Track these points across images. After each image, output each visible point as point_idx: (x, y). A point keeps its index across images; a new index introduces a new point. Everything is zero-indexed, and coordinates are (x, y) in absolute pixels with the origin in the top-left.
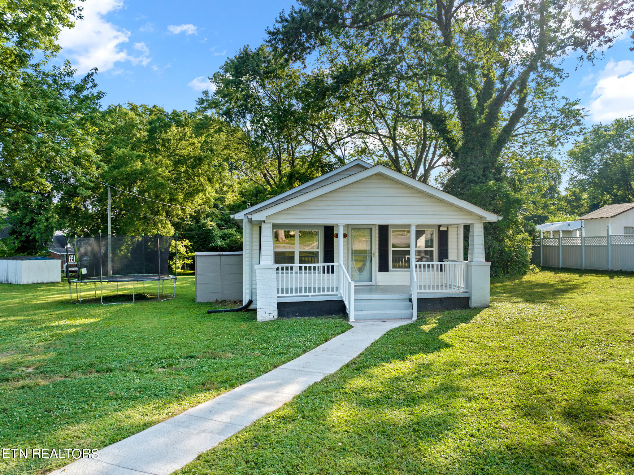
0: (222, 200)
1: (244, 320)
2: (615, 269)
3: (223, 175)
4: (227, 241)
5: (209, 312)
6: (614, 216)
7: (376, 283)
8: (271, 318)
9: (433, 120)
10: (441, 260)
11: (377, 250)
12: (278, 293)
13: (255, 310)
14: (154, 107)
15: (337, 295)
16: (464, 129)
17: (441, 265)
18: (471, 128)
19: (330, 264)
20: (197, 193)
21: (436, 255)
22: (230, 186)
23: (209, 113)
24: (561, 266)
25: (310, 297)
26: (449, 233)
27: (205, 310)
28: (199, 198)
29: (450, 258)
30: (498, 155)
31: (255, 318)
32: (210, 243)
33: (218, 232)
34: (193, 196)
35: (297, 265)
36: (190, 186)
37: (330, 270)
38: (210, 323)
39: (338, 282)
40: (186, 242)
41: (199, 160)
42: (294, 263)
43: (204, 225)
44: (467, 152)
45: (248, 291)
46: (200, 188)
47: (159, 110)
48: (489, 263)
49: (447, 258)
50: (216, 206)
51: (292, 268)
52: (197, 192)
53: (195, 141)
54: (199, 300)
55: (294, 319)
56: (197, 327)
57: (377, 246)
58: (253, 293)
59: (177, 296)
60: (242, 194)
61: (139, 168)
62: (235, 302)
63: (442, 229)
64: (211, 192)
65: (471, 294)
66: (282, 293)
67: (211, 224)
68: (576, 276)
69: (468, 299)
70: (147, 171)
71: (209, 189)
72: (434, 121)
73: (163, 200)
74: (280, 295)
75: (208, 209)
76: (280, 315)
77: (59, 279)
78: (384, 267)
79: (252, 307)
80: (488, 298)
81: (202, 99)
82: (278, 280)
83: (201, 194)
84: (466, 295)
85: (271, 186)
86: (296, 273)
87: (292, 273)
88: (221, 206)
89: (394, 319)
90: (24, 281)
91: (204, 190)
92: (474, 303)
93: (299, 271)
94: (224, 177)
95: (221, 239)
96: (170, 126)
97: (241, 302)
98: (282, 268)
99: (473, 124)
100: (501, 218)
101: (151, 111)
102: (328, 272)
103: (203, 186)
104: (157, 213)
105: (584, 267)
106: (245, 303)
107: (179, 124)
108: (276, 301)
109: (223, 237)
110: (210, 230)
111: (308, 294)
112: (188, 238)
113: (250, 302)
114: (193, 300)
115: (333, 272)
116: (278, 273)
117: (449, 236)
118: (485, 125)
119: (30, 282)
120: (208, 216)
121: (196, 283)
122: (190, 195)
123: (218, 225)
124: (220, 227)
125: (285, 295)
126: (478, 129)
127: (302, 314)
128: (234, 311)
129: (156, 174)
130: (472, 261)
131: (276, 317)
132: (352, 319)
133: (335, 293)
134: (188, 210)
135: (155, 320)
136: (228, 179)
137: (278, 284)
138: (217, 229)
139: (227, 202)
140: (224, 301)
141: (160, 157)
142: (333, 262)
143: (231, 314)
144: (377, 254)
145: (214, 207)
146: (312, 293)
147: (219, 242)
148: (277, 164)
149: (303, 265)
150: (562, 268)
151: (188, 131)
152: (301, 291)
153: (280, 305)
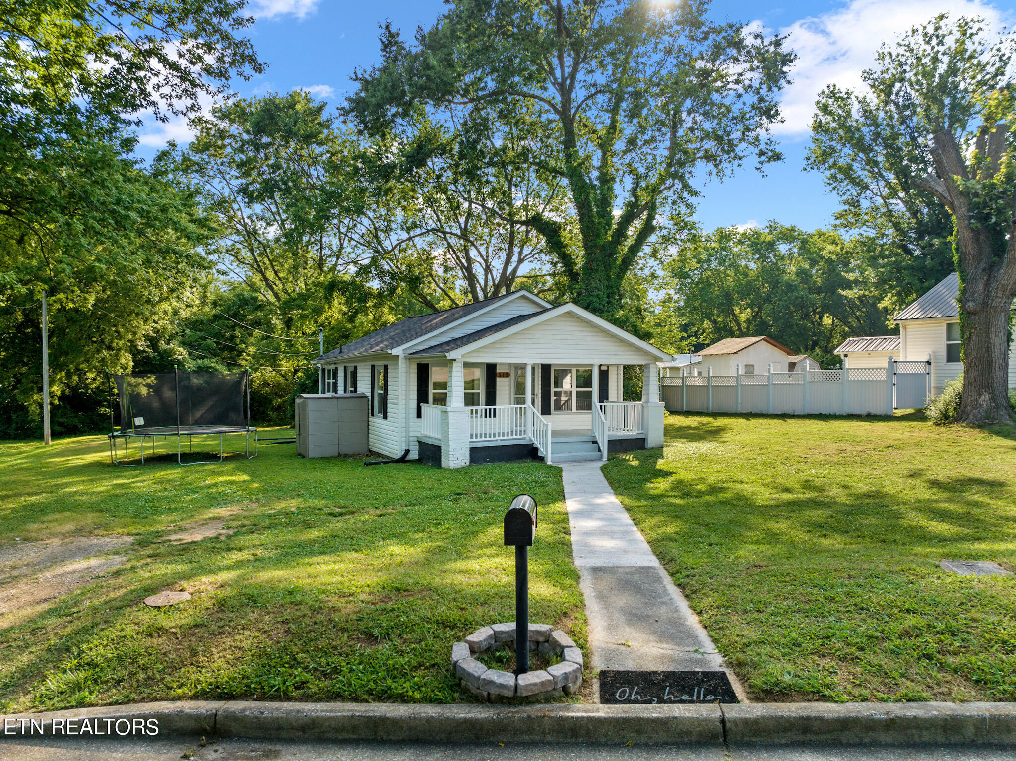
2: (745, 412)
5: (368, 465)
6: (736, 353)
8: (463, 465)
9: (545, 229)
10: (601, 401)
11: (540, 391)
12: (472, 437)
15: (524, 438)
16: (586, 246)
17: (603, 407)
18: (595, 245)
24: (684, 409)
26: (610, 372)
29: (610, 399)
30: (622, 278)
33: (192, 365)
35: (490, 407)
37: (492, 414)
39: (526, 425)
43: (169, 353)
44: (590, 274)
45: (404, 439)
48: (663, 404)
49: (607, 399)
54: (313, 454)
57: (540, 387)
58: (410, 441)
63: (602, 368)
65: (647, 434)
67: (179, 351)
68: (711, 419)
69: (644, 440)
72: (547, 231)
74: (474, 439)
75: (170, 328)
76: (470, 462)
78: (546, 411)
79: (409, 458)
80: (662, 438)
82: (472, 425)
84: (641, 436)
87: (486, 416)
89: (585, 461)
92: (651, 443)
98: (472, 411)
99: (598, 240)
102: (490, 416)
105: (711, 410)
106: (400, 454)
108: (469, 447)
110: (178, 360)
111: (497, 438)
113: (408, 452)
115: (494, 416)
116: (472, 417)
117: (610, 376)
118: (611, 243)
126: (603, 249)
127: (493, 460)
130: (647, 402)
131: (468, 464)
132: (549, 462)
133: (523, 436)
137: (472, 429)
138: (189, 359)
142: (495, 404)
144: (540, 395)
146: (501, 438)
150: (686, 411)
152: (490, 436)
153: (473, 451)
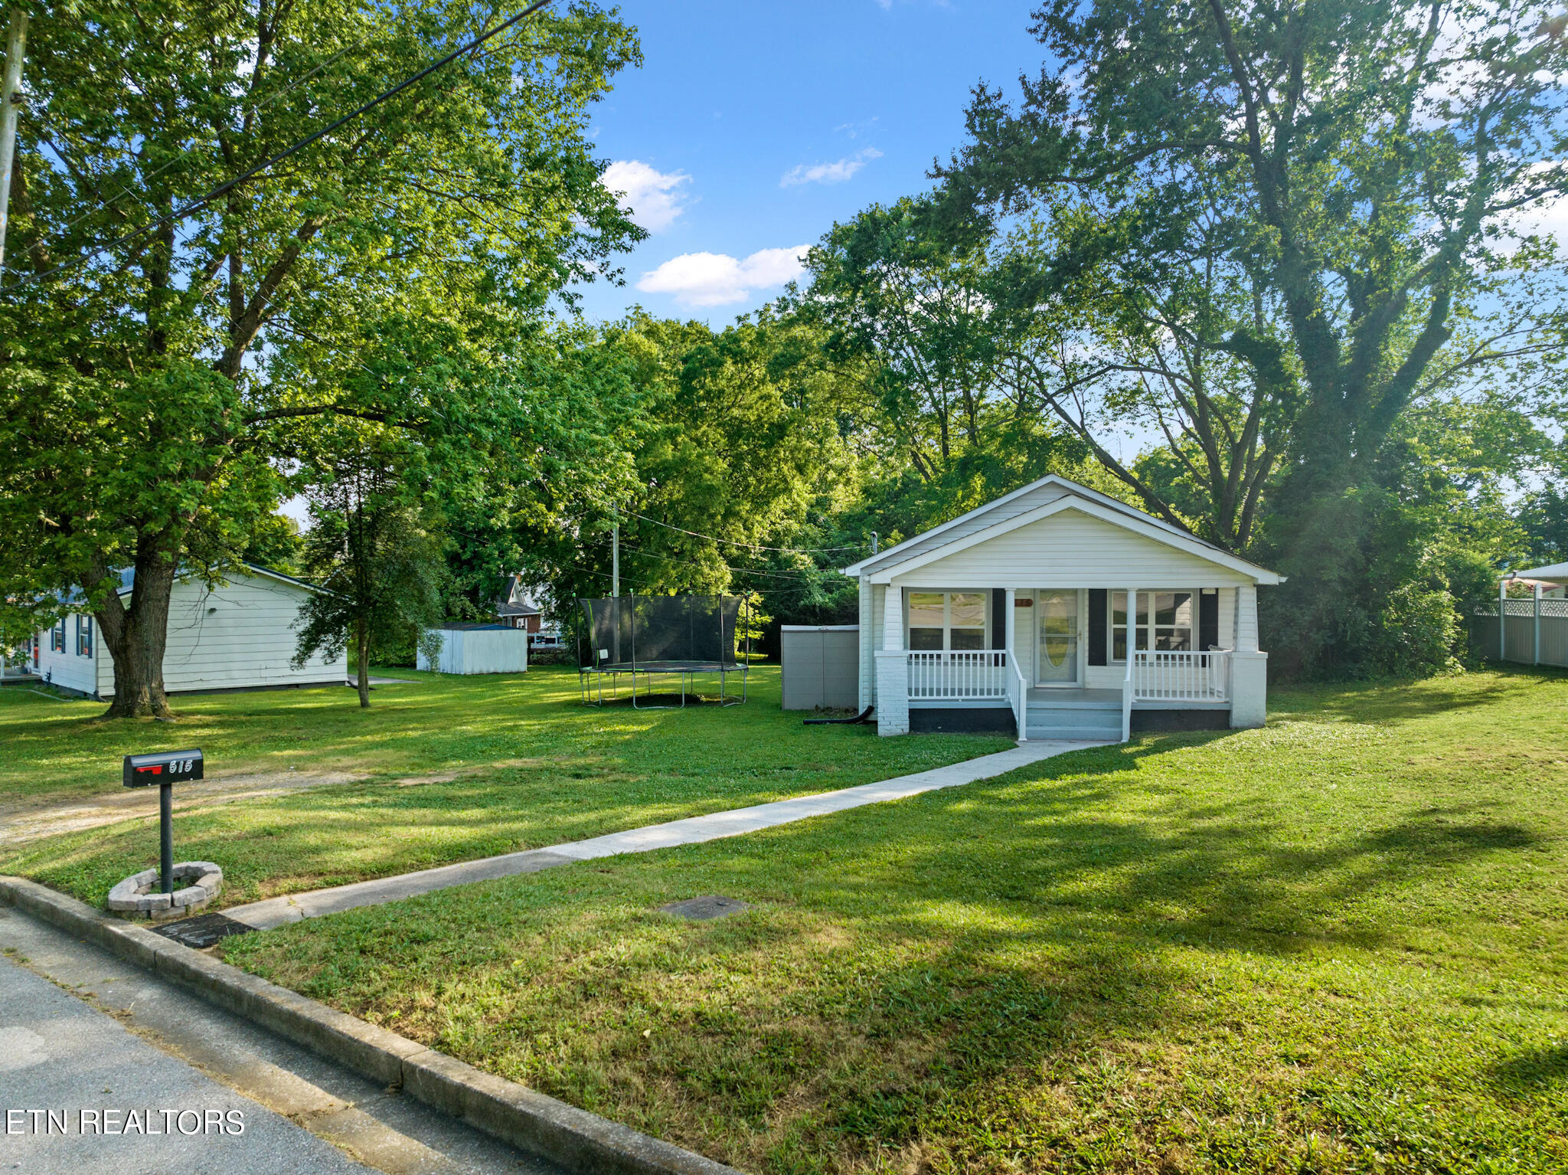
0: (822, 503)
1: (858, 734)
3: (827, 446)
4: (835, 595)
5: (806, 723)
7: (1084, 683)
8: (899, 732)
10: (1203, 647)
11: (1087, 628)
12: (910, 694)
13: (876, 722)
14: (691, 324)
15: (1005, 700)
17: (1204, 657)
19: (1000, 652)
20: (776, 495)
21: (1195, 638)
22: (842, 471)
23: (798, 331)
25: (960, 702)
26: (1220, 599)
27: (799, 721)
28: (779, 505)
29: (1220, 644)
31: (876, 733)
32: (800, 597)
33: (816, 576)
34: (768, 503)
35: (946, 652)
36: (760, 481)
38: (808, 736)
39: (1005, 681)
40: (756, 598)
41: (780, 430)
42: (941, 648)
43: (789, 562)
44: (1315, 425)
45: (866, 691)
46: (781, 486)
47: (701, 333)
48: (1265, 655)
49: (1216, 644)
50: (812, 518)
51: (939, 656)
52: (775, 492)
53: (770, 389)
54: (787, 706)
55: (933, 735)
56: (791, 740)
57: (1087, 622)
58: (874, 696)
59: (750, 699)
60: (865, 491)
61: (670, 457)
62: (847, 711)
63: (1204, 593)
64: (802, 492)
65: (1233, 706)
66: (917, 694)
67: (804, 560)
69: (1228, 712)
70: (684, 461)
71: (797, 484)
73: (712, 516)
74: (913, 697)
75: (796, 527)
76: (911, 728)
77: (523, 667)
78: (1097, 658)
79: (871, 718)
80: (1263, 713)
81: (784, 299)
83: (782, 498)
84: (1225, 707)
85: (927, 476)
86: (946, 664)
87: (939, 664)
88: (822, 519)
89: (1092, 740)
90: (467, 668)
91: (787, 490)
92: (1234, 718)
93: (949, 660)
94: (828, 451)
95: (822, 591)
96: (721, 364)
97: (856, 710)
98: (960, 656)
99: (1327, 366)
100: (1284, 580)
101: (685, 335)
103: (785, 481)
104: (703, 544)
106: (861, 712)
107: (740, 358)
108: (906, 707)
109: (827, 587)
110: (800, 572)
111: (956, 697)
112: (757, 588)
113: (871, 710)
114: (779, 707)
115: (1003, 664)
117: (1220, 605)
119: (477, 671)
120: (796, 542)
121: (782, 677)
122: (761, 502)
123: (817, 560)
124: (822, 564)
125: (920, 697)
127: (947, 728)
128: (844, 722)
129: (701, 468)
131: (907, 730)
132: (1022, 737)
133: (1000, 696)
134: (757, 531)
135: (727, 730)
136: (837, 455)
138: (814, 568)
139: (836, 508)
140: (829, 709)
141: (704, 428)
142: (1003, 648)
143: (838, 727)
144: (1087, 635)
145: (808, 521)
146: (964, 697)
147: (819, 598)
148: (939, 430)
149: (957, 652)
150: (1539, 665)
151: (759, 370)
152: (946, 693)
153: (914, 713)
